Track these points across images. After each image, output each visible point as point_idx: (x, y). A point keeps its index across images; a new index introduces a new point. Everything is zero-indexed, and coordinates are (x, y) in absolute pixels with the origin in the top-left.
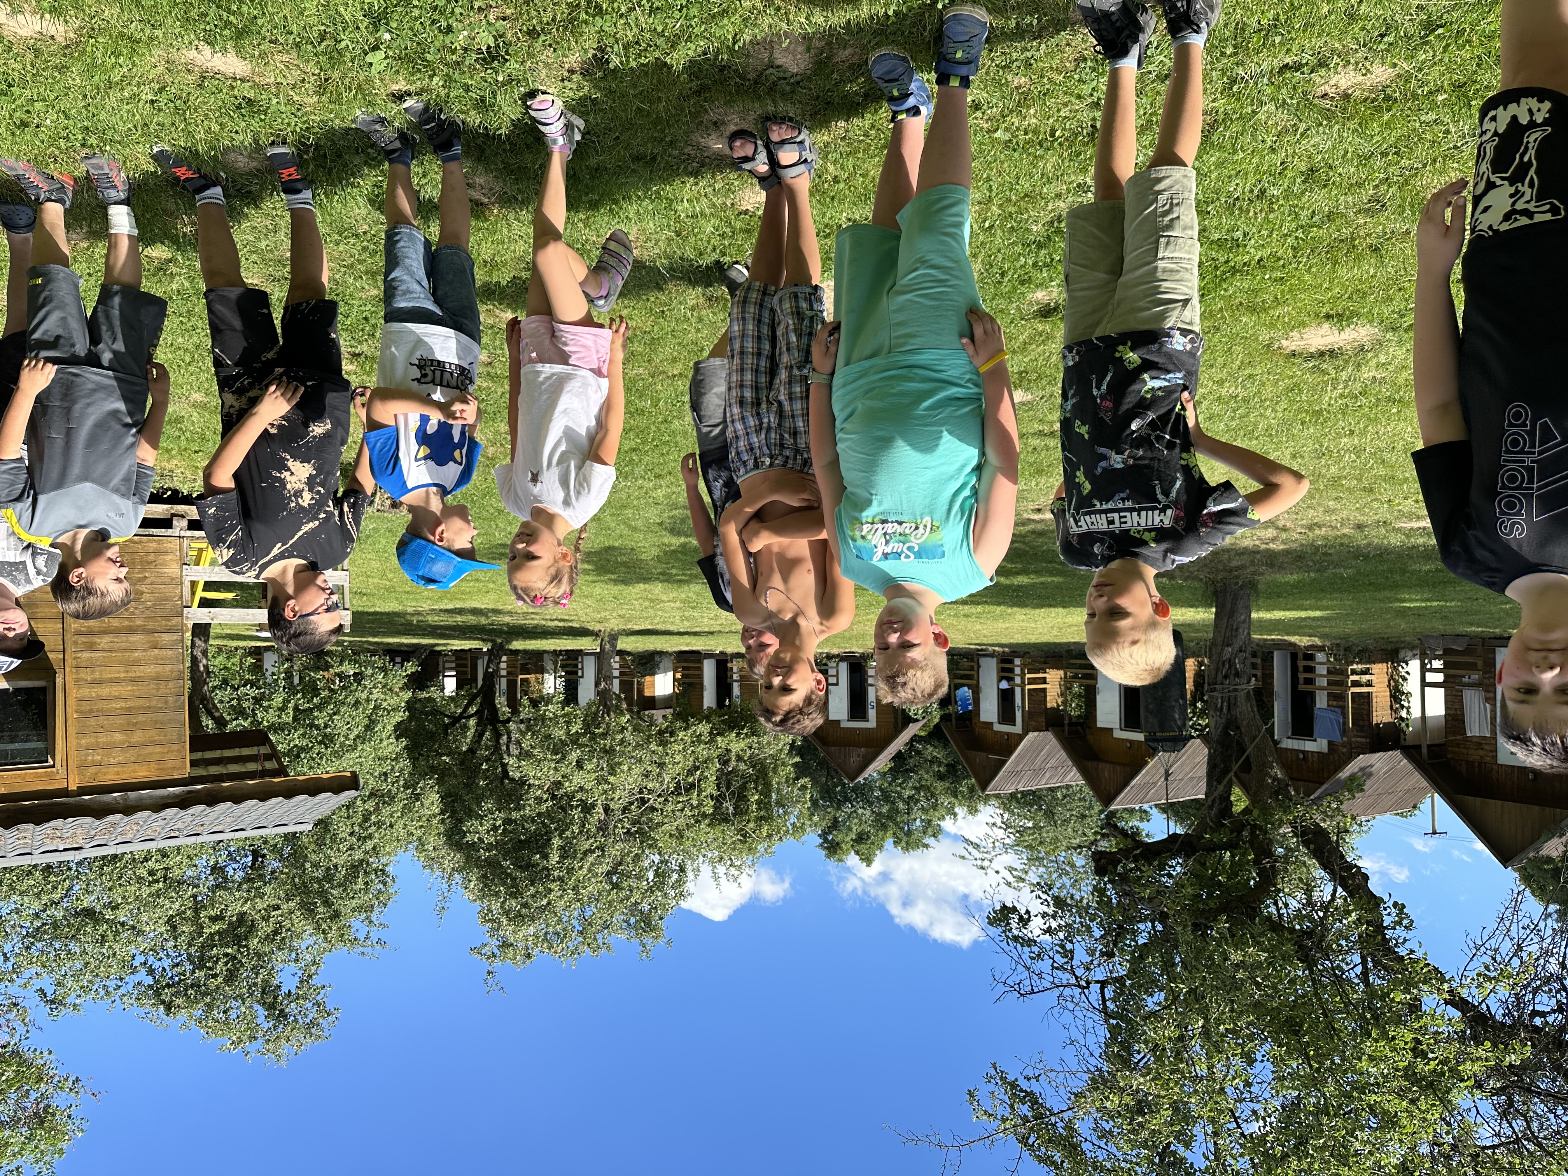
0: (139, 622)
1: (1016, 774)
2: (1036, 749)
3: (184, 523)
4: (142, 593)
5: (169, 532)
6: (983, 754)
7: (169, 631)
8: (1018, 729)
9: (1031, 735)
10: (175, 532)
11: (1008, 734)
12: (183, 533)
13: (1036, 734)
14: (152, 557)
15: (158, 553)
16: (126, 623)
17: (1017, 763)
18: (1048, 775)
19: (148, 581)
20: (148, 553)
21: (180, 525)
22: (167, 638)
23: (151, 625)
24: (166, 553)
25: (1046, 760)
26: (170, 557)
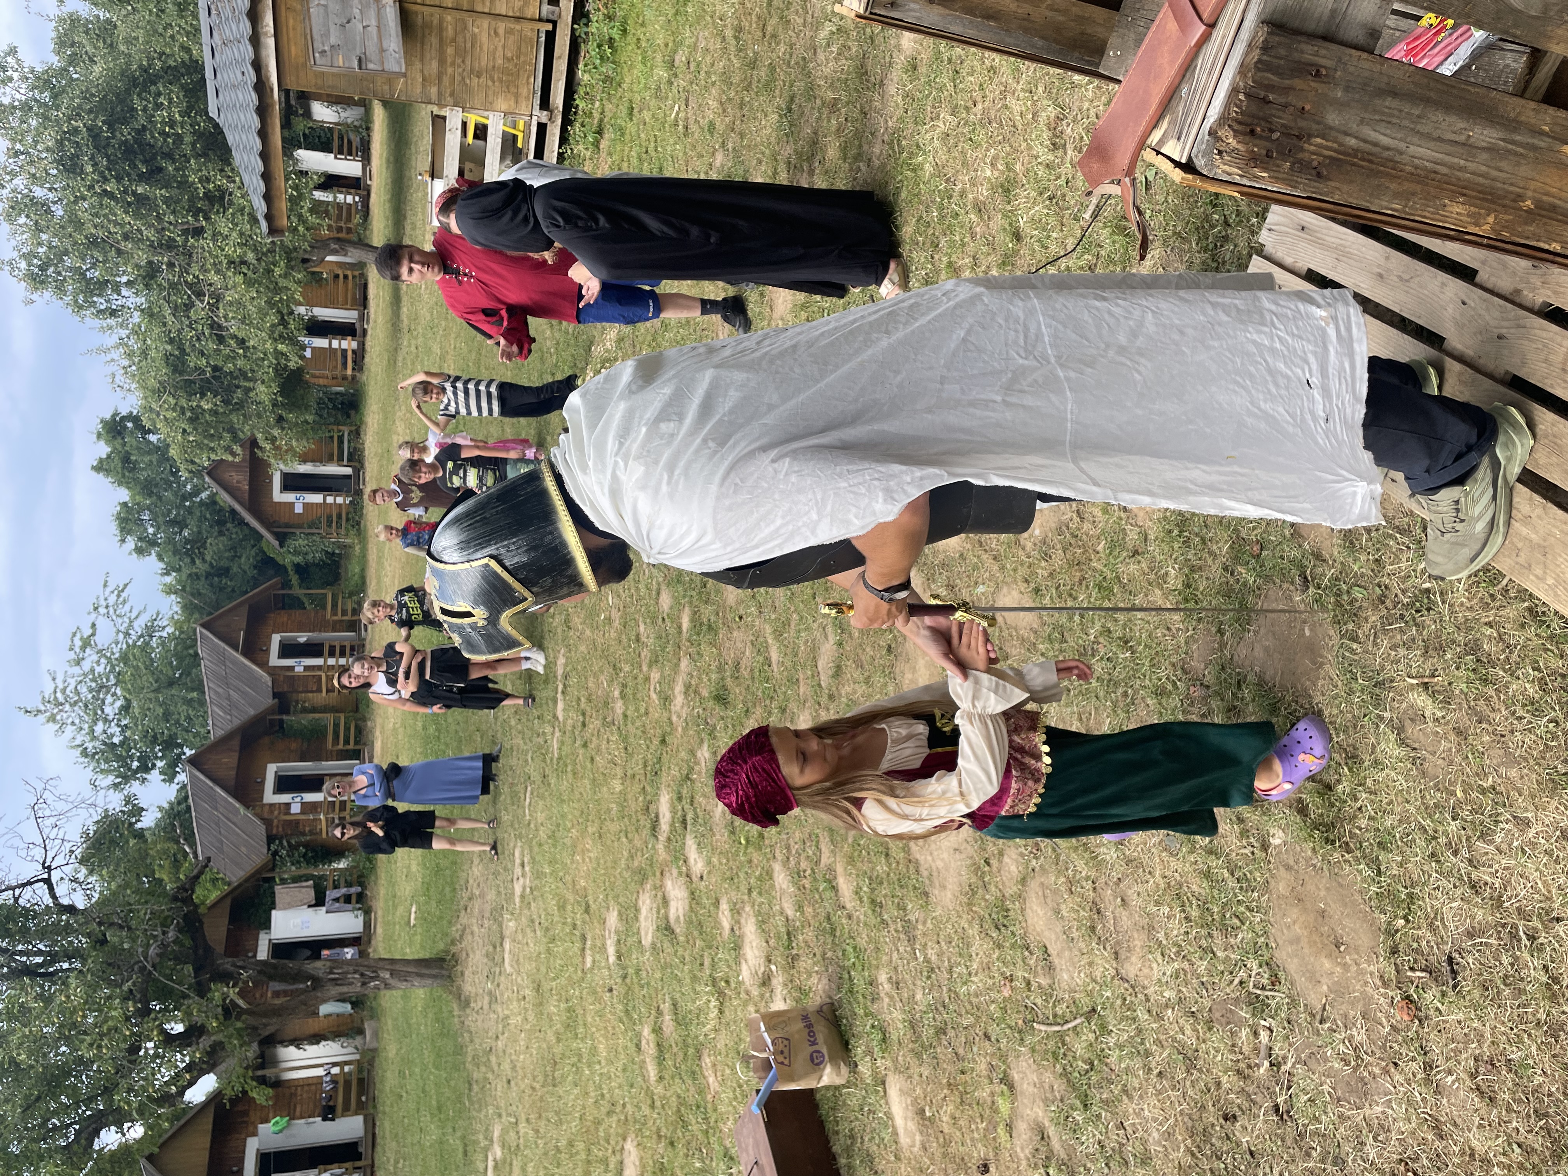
0: (450, 70)
1: (223, 660)
2: (253, 682)
3: (544, 120)
4: (479, 77)
5: (537, 107)
6: (244, 625)
7: (440, 93)
8: (274, 660)
9: (267, 679)
10: (536, 111)
11: (268, 651)
12: (535, 118)
13: (270, 684)
14: (512, 89)
15: (517, 96)
16: (449, 60)
17: (235, 662)
18: (220, 690)
19: (490, 83)
20: (517, 87)
21: (542, 116)
22: (434, 90)
23: (446, 80)
24: (517, 102)
25: (237, 689)
26: (512, 103)
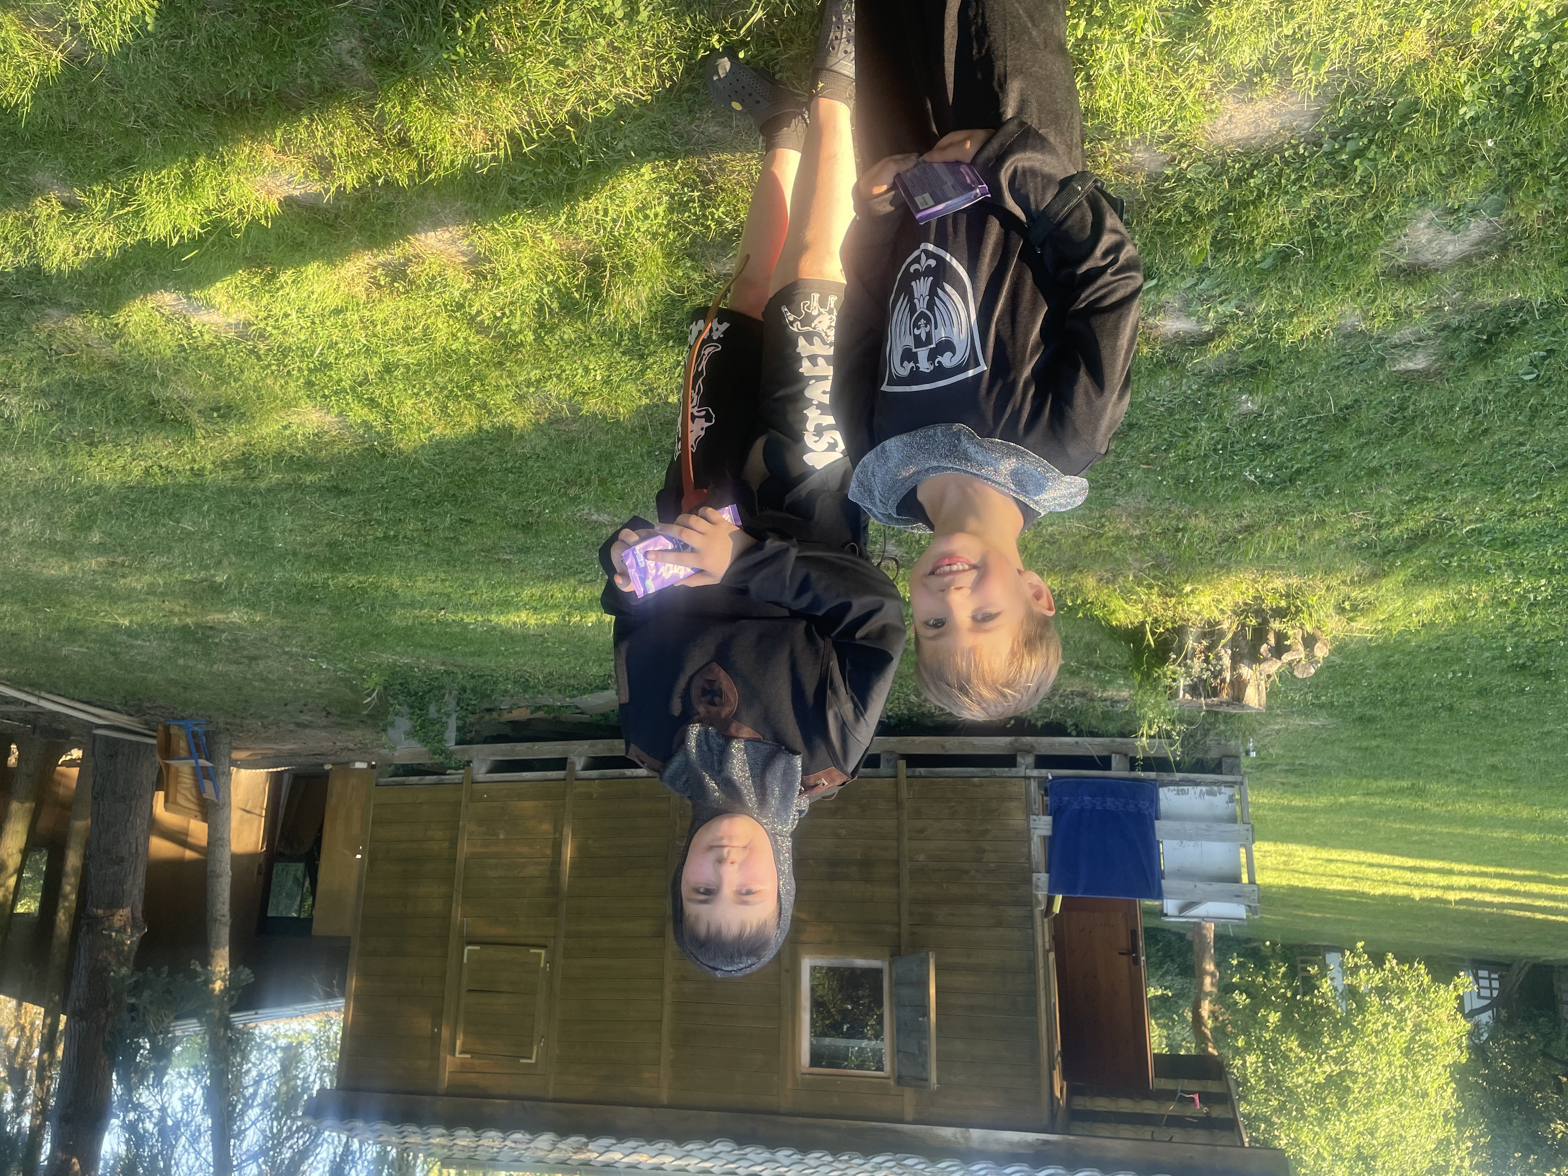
0: (981, 890)
3: (1030, 759)
4: (984, 851)
5: (1014, 771)
7: (1017, 904)
10: (1020, 771)
12: (1029, 773)
14: (993, 805)
15: (1007, 799)
16: (968, 891)
19: (990, 836)
20: (990, 799)
21: (1025, 763)
22: (1014, 913)
23: (995, 895)
24: (1011, 799)
26: (1014, 804)
